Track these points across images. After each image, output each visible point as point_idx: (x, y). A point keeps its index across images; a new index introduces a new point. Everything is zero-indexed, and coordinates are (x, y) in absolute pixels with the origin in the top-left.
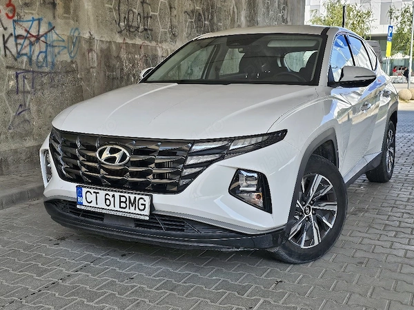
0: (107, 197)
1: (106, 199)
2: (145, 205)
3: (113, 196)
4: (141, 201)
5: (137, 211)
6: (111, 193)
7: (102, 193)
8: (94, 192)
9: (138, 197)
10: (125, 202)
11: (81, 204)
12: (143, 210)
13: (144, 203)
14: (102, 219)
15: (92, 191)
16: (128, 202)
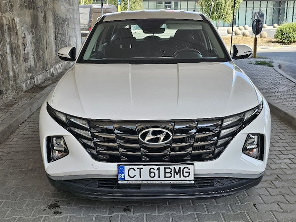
0: (152, 170)
1: (150, 172)
2: (189, 172)
3: (158, 169)
4: (186, 170)
5: (182, 178)
6: (156, 167)
7: (146, 169)
8: (138, 168)
9: (182, 167)
10: (170, 173)
11: (124, 179)
12: (188, 176)
13: (189, 171)
14: (139, 188)
15: (135, 167)
16: (173, 173)
